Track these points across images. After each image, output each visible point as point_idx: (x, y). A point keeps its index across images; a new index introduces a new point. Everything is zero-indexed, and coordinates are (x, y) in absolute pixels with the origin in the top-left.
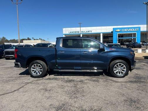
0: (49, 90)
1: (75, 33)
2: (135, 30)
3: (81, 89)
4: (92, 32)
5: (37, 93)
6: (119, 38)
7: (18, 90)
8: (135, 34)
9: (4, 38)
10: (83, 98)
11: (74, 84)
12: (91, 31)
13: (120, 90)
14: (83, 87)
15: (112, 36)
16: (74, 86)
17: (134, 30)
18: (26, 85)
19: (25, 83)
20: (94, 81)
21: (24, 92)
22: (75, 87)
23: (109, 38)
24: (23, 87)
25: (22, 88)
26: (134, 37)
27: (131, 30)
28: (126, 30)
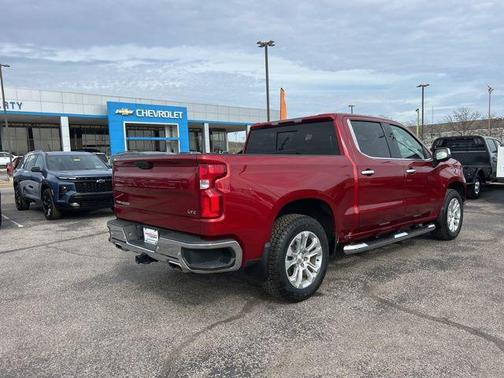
2: (173, 115)
8: (171, 128)
15: (106, 132)
17: (170, 115)
26: (171, 136)
27: (162, 114)
28: (148, 114)
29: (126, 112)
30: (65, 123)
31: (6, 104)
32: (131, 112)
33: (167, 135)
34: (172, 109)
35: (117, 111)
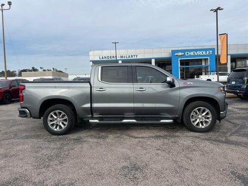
1: (110, 59)
2: (206, 53)
4: (138, 58)
6: (182, 67)
17: (204, 53)
26: (206, 64)
27: (200, 53)
28: (192, 53)
29: (180, 54)
30: (153, 62)
31: (132, 56)
32: (183, 54)
33: (203, 64)
34: (206, 50)
35: (176, 54)
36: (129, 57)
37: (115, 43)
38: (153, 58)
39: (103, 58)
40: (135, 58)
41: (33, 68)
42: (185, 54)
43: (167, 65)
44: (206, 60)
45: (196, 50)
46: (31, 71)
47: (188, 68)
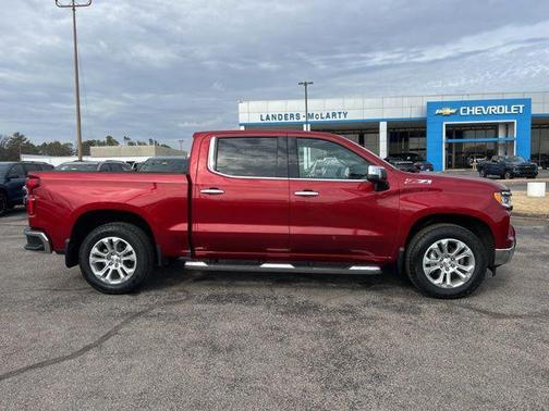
0: (229, 350)
1: (283, 121)
2: (509, 110)
3: (359, 347)
4: (349, 118)
5: (178, 361)
6: (450, 141)
7: (98, 344)
9: (19, 138)
10: (382, 389)
11: (323, 323)
12: (345, 115)
13: (523, 352)
14: (366, 338)
15: (423, 134)
16: (323, 330)
17: (505, 110)
18: (126, 322)
19: (123, 315)
20: (400, 310)
21: (123, 355)
22: (331, 334)
23: (411, 139)
24: (116, 331)
25: (114, 338)
26: (507, 136)
27: (496, 109)
28: (475, 111)
29: (448, 111)
30: (383, 127)
31: (334, 114)
32: (453, 111)
33: (501, 135)
34: (509, 103)
35: (437, 112)
36: (328, 116)
37: (306, 84)
38: (383, 120)
39: (268, 118)
40: (342, 118)
41: (109, 138)
42: (458, 111)
43: (411, 136)
44: (508, 126)
45: (486, 103)
46: (103, 144)
47: (461, 144)
